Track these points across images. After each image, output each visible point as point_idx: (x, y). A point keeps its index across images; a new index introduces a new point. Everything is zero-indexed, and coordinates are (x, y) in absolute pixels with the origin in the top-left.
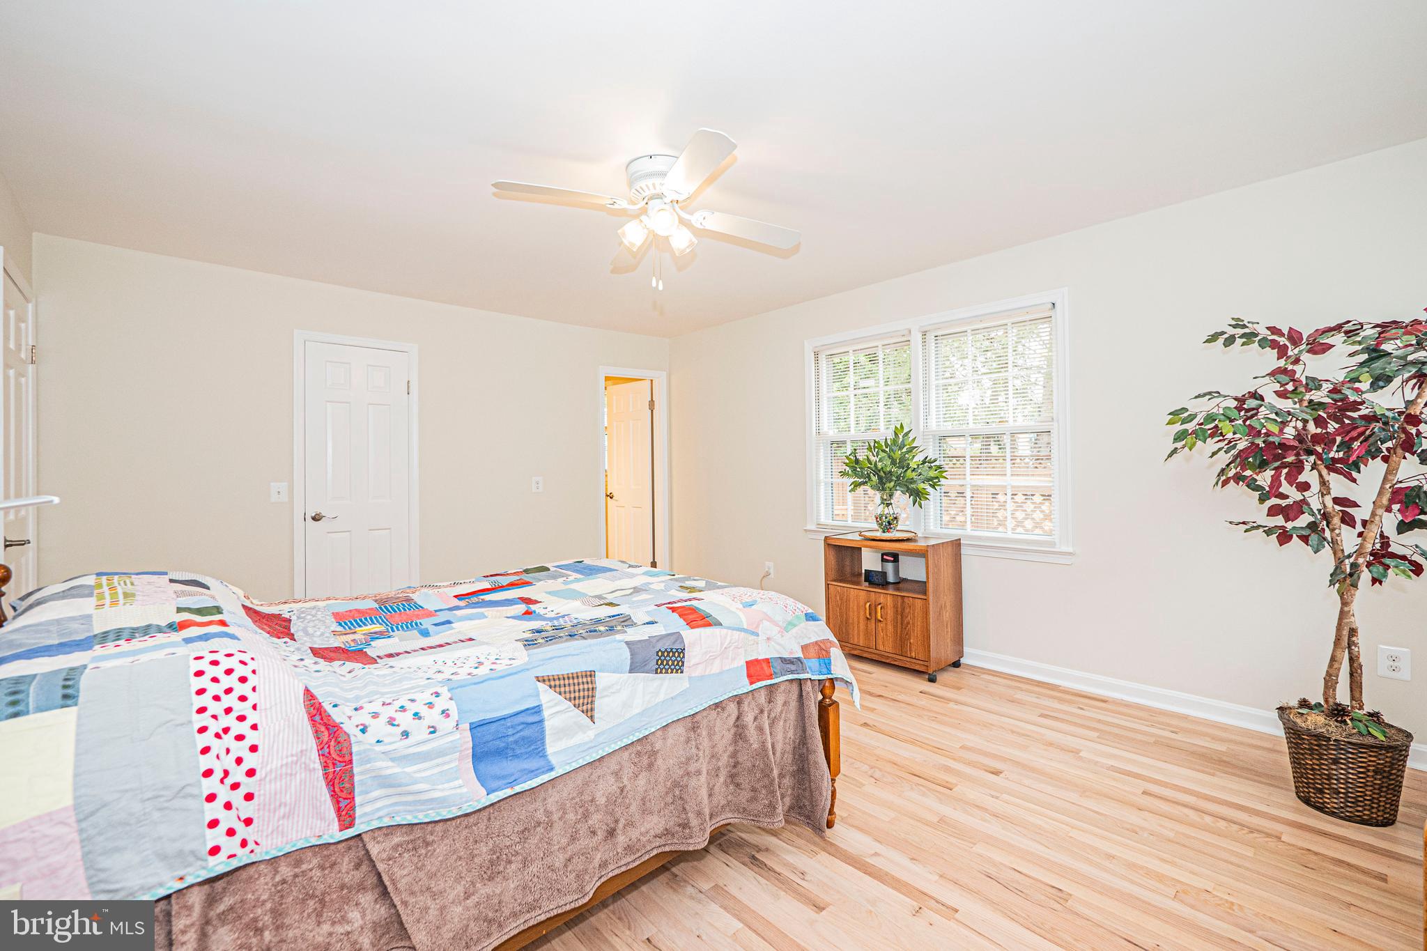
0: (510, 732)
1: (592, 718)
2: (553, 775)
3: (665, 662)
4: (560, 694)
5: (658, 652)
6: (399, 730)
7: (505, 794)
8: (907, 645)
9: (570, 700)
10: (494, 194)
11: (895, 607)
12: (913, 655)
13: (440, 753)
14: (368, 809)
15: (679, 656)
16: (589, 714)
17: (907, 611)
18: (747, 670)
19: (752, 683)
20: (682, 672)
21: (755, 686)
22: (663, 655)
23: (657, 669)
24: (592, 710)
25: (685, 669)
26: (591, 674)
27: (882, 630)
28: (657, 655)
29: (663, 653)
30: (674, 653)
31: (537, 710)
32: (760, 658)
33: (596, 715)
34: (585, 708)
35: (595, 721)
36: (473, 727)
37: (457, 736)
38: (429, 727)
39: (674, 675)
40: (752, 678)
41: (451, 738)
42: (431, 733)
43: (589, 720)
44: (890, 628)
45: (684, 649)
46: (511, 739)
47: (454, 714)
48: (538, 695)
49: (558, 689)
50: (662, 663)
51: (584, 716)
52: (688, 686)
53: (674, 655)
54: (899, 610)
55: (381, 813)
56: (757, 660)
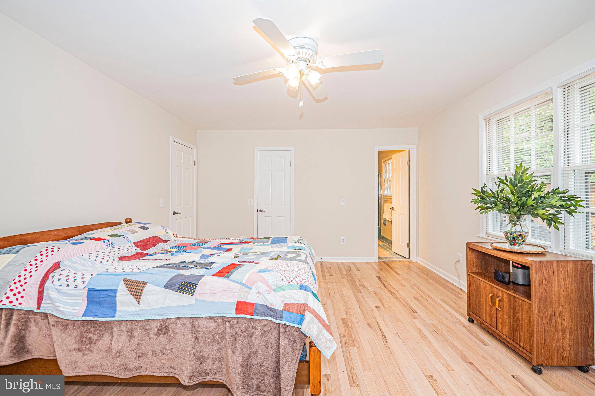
0: (102, 296)
1: (139, 302)
2: (113, 319)
3: (184, 288)
4: (127, 288)
5: (182, 282)
6: (67, 283)
7: (90, 319)
8: (517, 335)
9: (130, 291)
10: (234, 83)
11: (509, 302)
12: (522, 344)
13: (75, 295)
14: (45, 305)
15: (193, 287)
16: (138, 300)
17: (517, 308)
18: (237, 306)
19: (237, 314)
20: (193, 295)
21: (239, 316)
22: (184, 284)
23: (178, 290)
24: (139, 299)
25: (195, 294)
26: (145, 283)
27: (501, 316)
28: (181, 284)
29: (185, 283)
30: (190, 285)
31: (115, 291)
32: (247, 301)
33: (141, 302)
34: (136, 297)
35: (140, 304)
36: (90, 290)
37: (83, 291)
38: (76, 285)
39: (187, 295)
40: (238, 311)
41: (81, 291)
42: (75, 287)
43: (137, 303)
44: (506, 317)
45: (197, 284)
46: (101, 299)
47: (86, 283)
48: (118, 286)
49: (127, 286)
50: (182, 288)
51: (135, 300)
52: (195, 303)
53: (190, 286)
54: (512, 306)
55: (49, 309)
56: (245, 302)
